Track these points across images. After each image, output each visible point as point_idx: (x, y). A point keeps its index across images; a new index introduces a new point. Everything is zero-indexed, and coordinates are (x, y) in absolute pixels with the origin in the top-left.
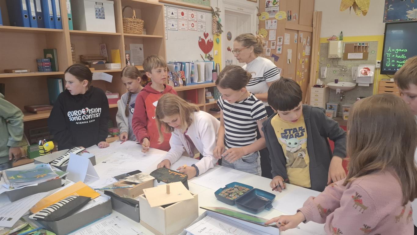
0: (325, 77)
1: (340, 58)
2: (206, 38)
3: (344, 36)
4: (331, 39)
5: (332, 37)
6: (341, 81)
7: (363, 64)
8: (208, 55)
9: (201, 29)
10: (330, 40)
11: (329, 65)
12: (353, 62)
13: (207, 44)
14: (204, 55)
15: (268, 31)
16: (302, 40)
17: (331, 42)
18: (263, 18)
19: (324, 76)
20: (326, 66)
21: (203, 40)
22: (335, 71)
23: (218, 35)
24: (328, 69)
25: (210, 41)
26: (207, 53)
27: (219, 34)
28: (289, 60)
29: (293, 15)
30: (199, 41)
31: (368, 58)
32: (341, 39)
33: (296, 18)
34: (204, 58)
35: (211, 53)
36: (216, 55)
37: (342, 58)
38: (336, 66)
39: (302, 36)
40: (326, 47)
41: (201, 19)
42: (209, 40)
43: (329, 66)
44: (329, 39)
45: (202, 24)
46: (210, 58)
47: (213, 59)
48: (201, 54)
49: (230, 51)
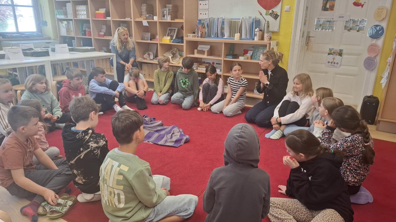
8: (270, 11)
14: (264, 11)
26: (269, 10)
34: (264, 14)
35: (277, 10)
36: (286, 11)
46: (274, 15)
47: (279, 16)
48: (259, 11)
49: (361, 7)
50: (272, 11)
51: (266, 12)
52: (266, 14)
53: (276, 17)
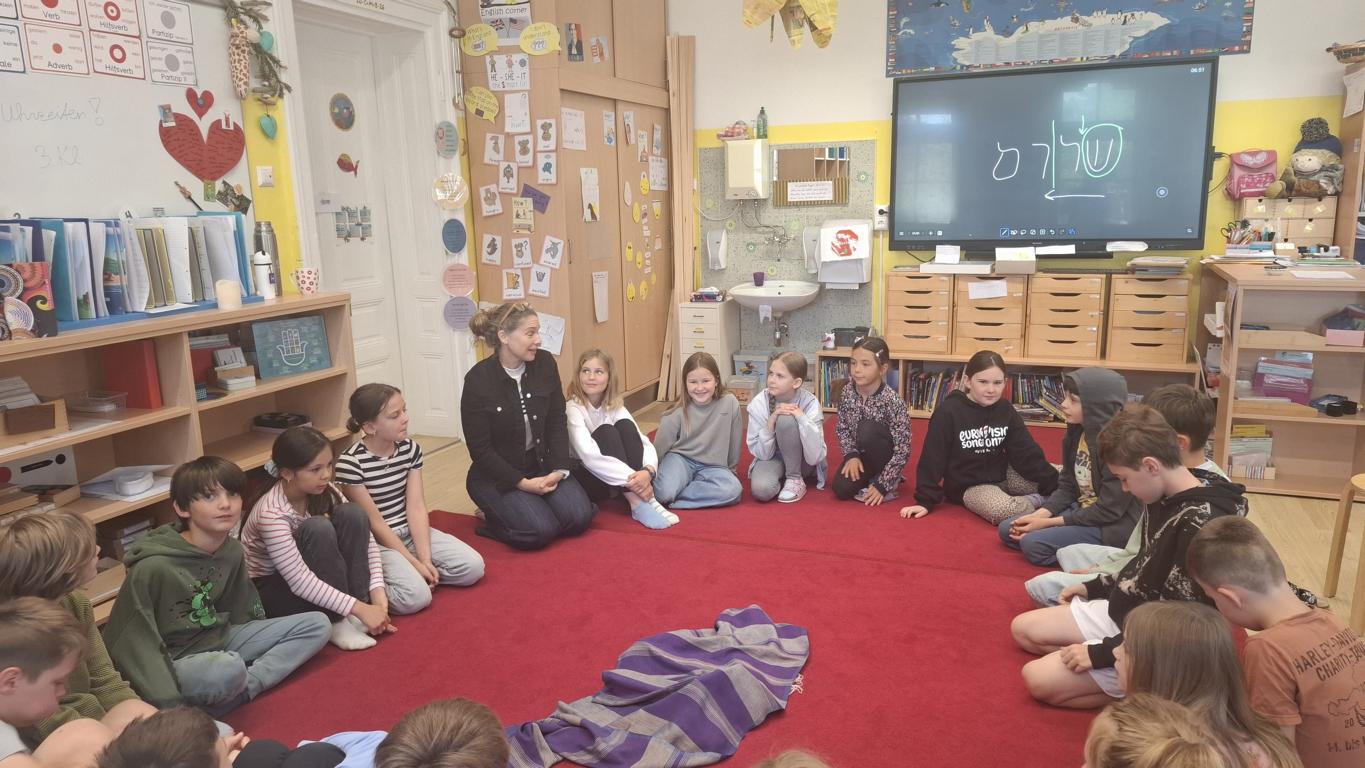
0: (723, 267)
1: (765, 200)
2: (200, 115)
3: (771, 123)
4: (730, 134)
5: (734, 128)
6: (774, 278)
7: (837, 218)
8: (219, 186)
9: (170, 73)
10: (726, 136)
11: (731, 225)
12: (804, 211)
13: (209, 138)
14: (196, 186)
15: (500, 97)
16: (632, 135)
17: (731, 144)
18: (477, 46)
19: (719, 262)
20: (724, 227)
21: (181, 119)
22: (754, 245)
23: (267, 104)
24: (731, 236)
25: (224, 127)
26: (215, 179)
27: (272, 99)
28: (590, 206)
29: (589, 42)
30: (164, 125)
31: (851, 198)
32: (763, 135)
33: (601, 54)
34: (198, 197)
35: (237, 178)
36: (265, 185)
37: (770, 202)
38: (752, 228)
39: (630, 121)
40: (717, 163)
41: (167, 30)
42: (219, 121)
43: (732, 228)
44: (723, 133)
45: (172, 50)
46: (234, 200)
47: (249, 202)
48: (177, 183)
49: (352, 173)
50: (224, 183)
51: (206, 190)
52: (207, 197)
53: (242, 205)
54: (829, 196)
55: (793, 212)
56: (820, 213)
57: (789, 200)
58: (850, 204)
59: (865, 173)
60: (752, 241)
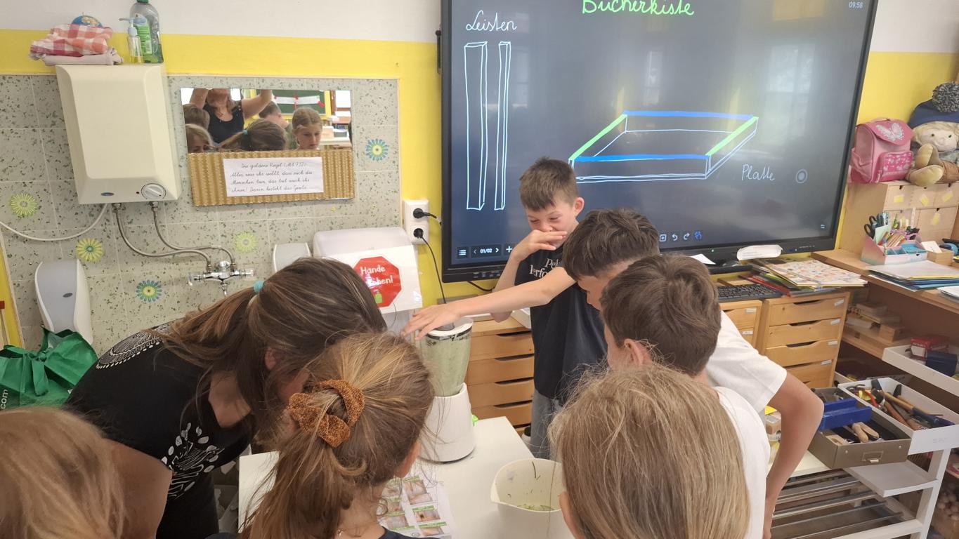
4: (70, 49)
7: (333, 225)
10: (58, 52)
11: (91, 249)
12: (264, 214)
17: (78, 74)
20: (75, 255)
22: (155, 286)
24: (98, 272)
31: (357, 190)
32: (153, 54)
37: (188, 200)
38: (149, 256)
43: (97, 255)
44: (50, 45)
54: (316, 185)
55: (239, 217)
56: (298, 218)
57: (230, 194)
58: (357, 199)
59: (381, 142)
60: (150, 278)
